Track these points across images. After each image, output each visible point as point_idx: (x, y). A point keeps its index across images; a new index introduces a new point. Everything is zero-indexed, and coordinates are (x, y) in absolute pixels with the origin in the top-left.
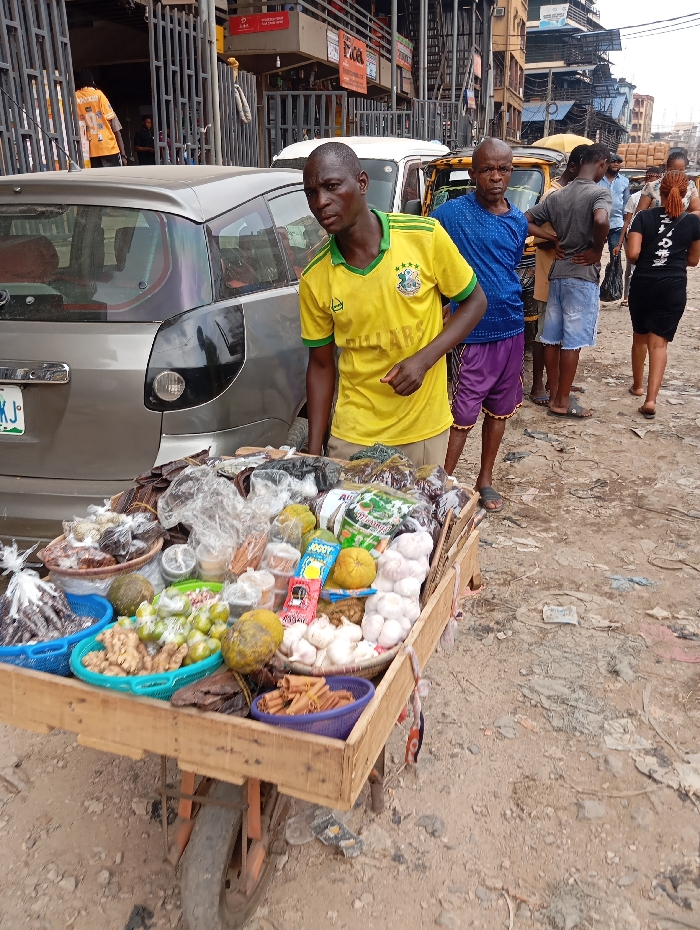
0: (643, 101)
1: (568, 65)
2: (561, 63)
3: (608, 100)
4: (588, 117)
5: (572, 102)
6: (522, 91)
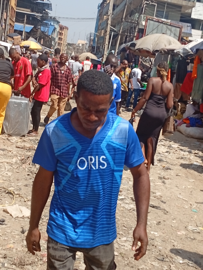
0: (63, 28)
1: (32, 12)
2: (29, 10)
3: (47, 29)
4: (39, 33)
5: (33, 26)
6: (14, 18)
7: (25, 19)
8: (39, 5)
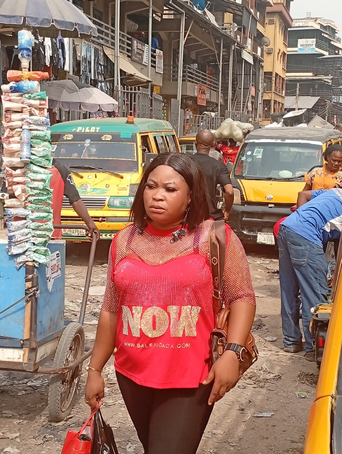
1: (316, 75)
2: (311, 74)
5: (318, 98)
6: (284, 92)
7: (298, 89)
8: (327, 61)
